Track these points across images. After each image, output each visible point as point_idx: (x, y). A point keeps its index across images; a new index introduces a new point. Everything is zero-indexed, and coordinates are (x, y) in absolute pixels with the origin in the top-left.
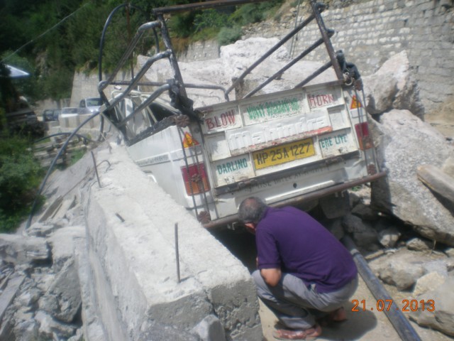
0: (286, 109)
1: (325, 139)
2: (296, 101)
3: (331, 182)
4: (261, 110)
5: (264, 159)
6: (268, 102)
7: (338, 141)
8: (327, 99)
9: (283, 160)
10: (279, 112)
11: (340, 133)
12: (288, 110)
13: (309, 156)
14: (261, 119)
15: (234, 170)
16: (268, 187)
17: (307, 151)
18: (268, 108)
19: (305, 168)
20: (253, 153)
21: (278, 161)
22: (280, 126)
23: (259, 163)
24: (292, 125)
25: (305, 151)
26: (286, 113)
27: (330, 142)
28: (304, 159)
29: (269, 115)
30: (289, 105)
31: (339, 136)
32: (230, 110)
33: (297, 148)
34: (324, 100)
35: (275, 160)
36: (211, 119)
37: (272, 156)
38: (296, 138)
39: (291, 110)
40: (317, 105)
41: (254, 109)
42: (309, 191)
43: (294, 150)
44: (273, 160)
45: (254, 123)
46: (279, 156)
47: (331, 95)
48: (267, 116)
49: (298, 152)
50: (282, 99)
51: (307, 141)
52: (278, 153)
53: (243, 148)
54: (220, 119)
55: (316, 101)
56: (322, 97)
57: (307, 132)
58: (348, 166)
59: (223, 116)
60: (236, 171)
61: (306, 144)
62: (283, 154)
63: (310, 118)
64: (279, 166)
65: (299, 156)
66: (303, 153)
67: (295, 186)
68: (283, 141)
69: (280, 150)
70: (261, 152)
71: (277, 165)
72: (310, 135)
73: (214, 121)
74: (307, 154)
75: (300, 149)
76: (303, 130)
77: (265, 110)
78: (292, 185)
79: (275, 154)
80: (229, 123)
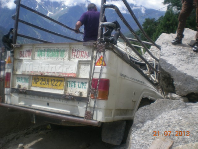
0: (57, 55)
1: (72, 82)
2: (64, 51)
3: (68, 112)
4: (44, 53)
5: (37, 81)
6: (49, 48)
7: (80, 86)
8: (84, 55)
9: (45, 86)
10: (53, 56)
11: (83, 81)
12: (58, 56)
13: (59, 89)
14: (43, 58)
15: (23, 82)
16: (33, 98)
17: (59, 86)
18: (48, 52)
19: (52, 95)
20: (33, 76)
21: (43, 86)
22: (48, 65)
23: (34, 83)
24: (54, 66)
25: (58, 85)
26: (56, 58)
27: (75, 84)
28: (56, 90)
29: (47, 56)
30: (59, 53)
31: (82, 83)
32: (30, 49)
33: (55, 81)
34: (82, 55)
35: (42, 84)
36: (21, 52)
37: (41, 81)
38: (54, 75)
39: (59, 56)
40: (76, 57)
41: (41, 51)
42: (53, 111)
43: (53, 82)
44: (41, 84)
45: (39, 59)
46: (44, 82)
47: (87, 52)
48: (46, 57)
49: (54, 84)
50: (57, 49)
51: (61, 79)
52: (44, 81)
53: (28, 72)
54: (25, 53)
55: (76, 54)
56: (80, 52)
57: (61, 73)
58: (81, 106)
59: (27, 51)
60: (24, 83)
61: (60, 81)
62: (46, 82)
63: (66, 65)
64: (42, 89)
65: (54, 87)
66: (57, 86)
67: (48, 104)
68: (46, 74)
69: (46, 79)
70: (37, 77)
71: (42, 87)
72: (63, 75)
73: (22, 53)
74: (59, 88)
75: (56, 82)
76: (60, 71)
77: (46, 53)
78: (47, 103)
79: (43, 81)
80: (28, 56)
